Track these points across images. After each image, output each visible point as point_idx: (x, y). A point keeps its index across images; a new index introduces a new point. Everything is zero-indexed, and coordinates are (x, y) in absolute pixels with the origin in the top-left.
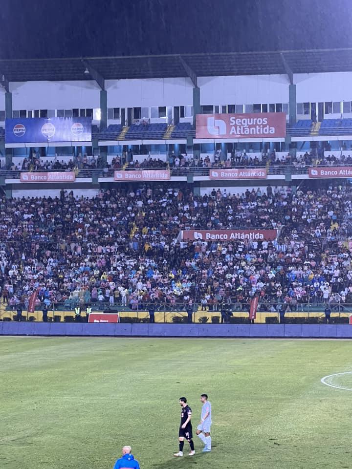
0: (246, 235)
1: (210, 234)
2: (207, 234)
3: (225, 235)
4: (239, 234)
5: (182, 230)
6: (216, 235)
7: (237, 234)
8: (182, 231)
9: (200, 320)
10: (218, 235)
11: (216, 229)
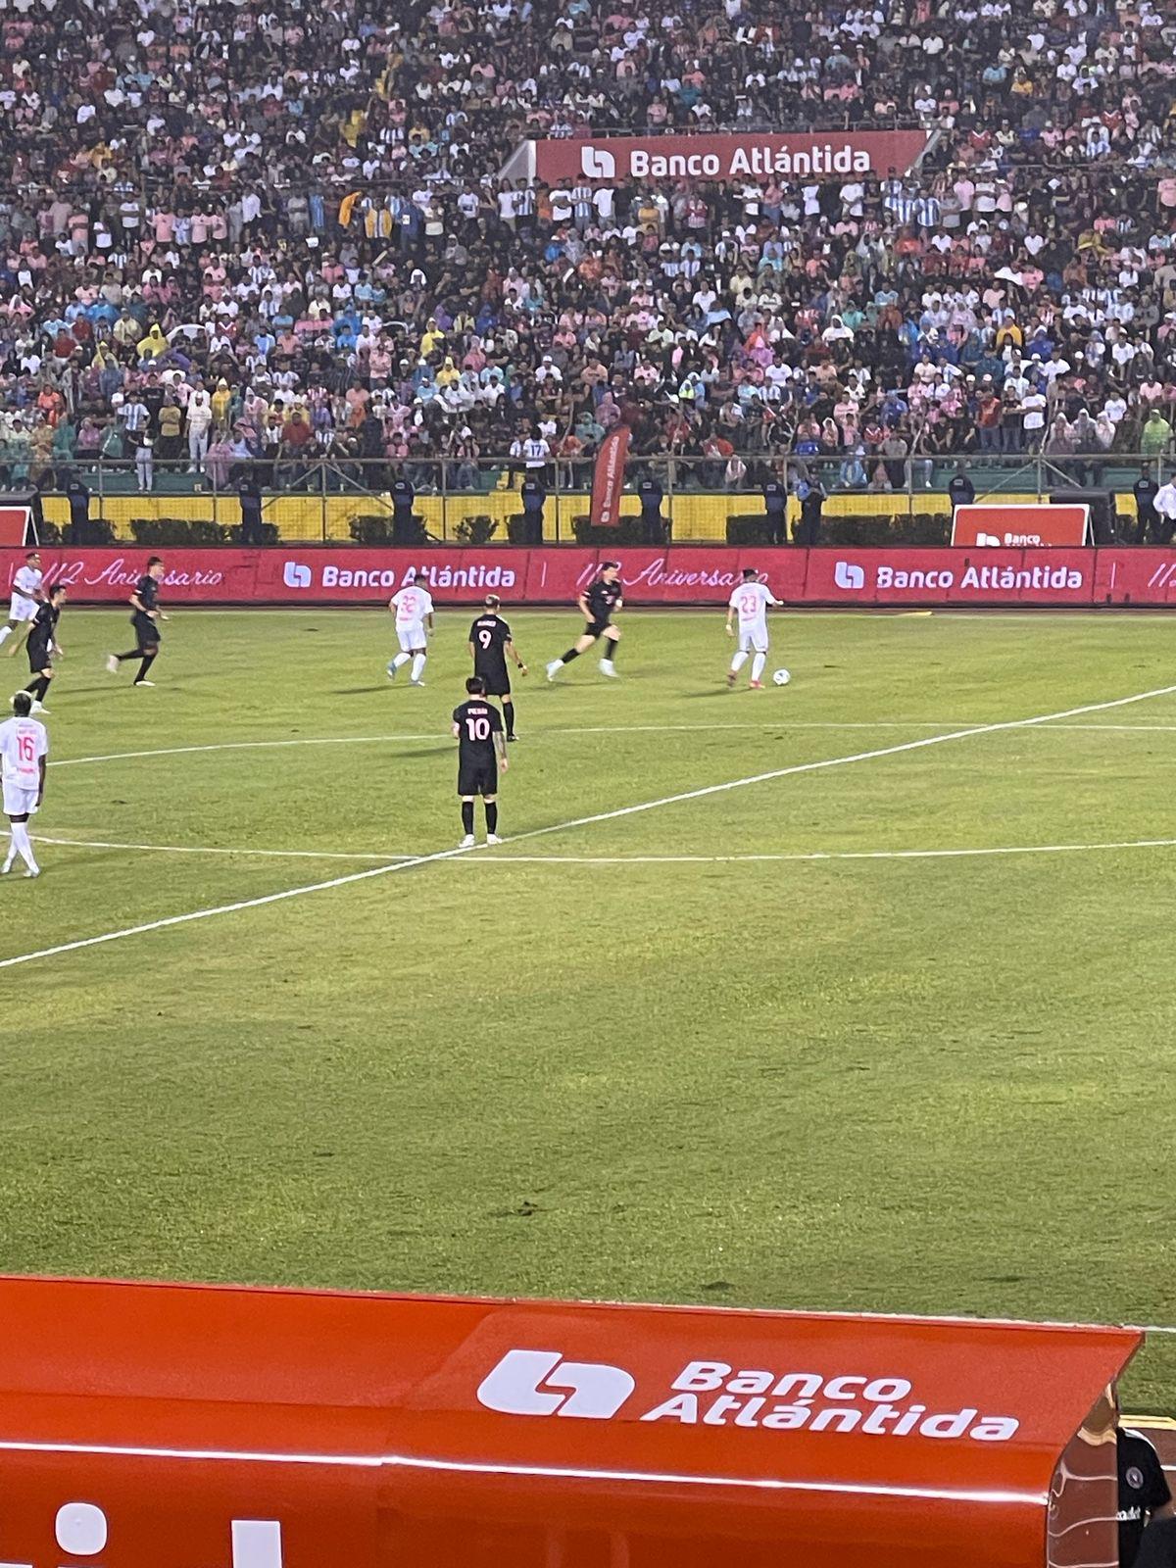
0: (797, 156)
1: (645, 156)
2: (635, 154)
3: (707, 159)
4: (767, 151)
5: (530, 137)
6: (673, 159)
7: (761, 151)
8: (532, 144)
9: (461, 530)
10: (681, 159)
11: (679, 131)
